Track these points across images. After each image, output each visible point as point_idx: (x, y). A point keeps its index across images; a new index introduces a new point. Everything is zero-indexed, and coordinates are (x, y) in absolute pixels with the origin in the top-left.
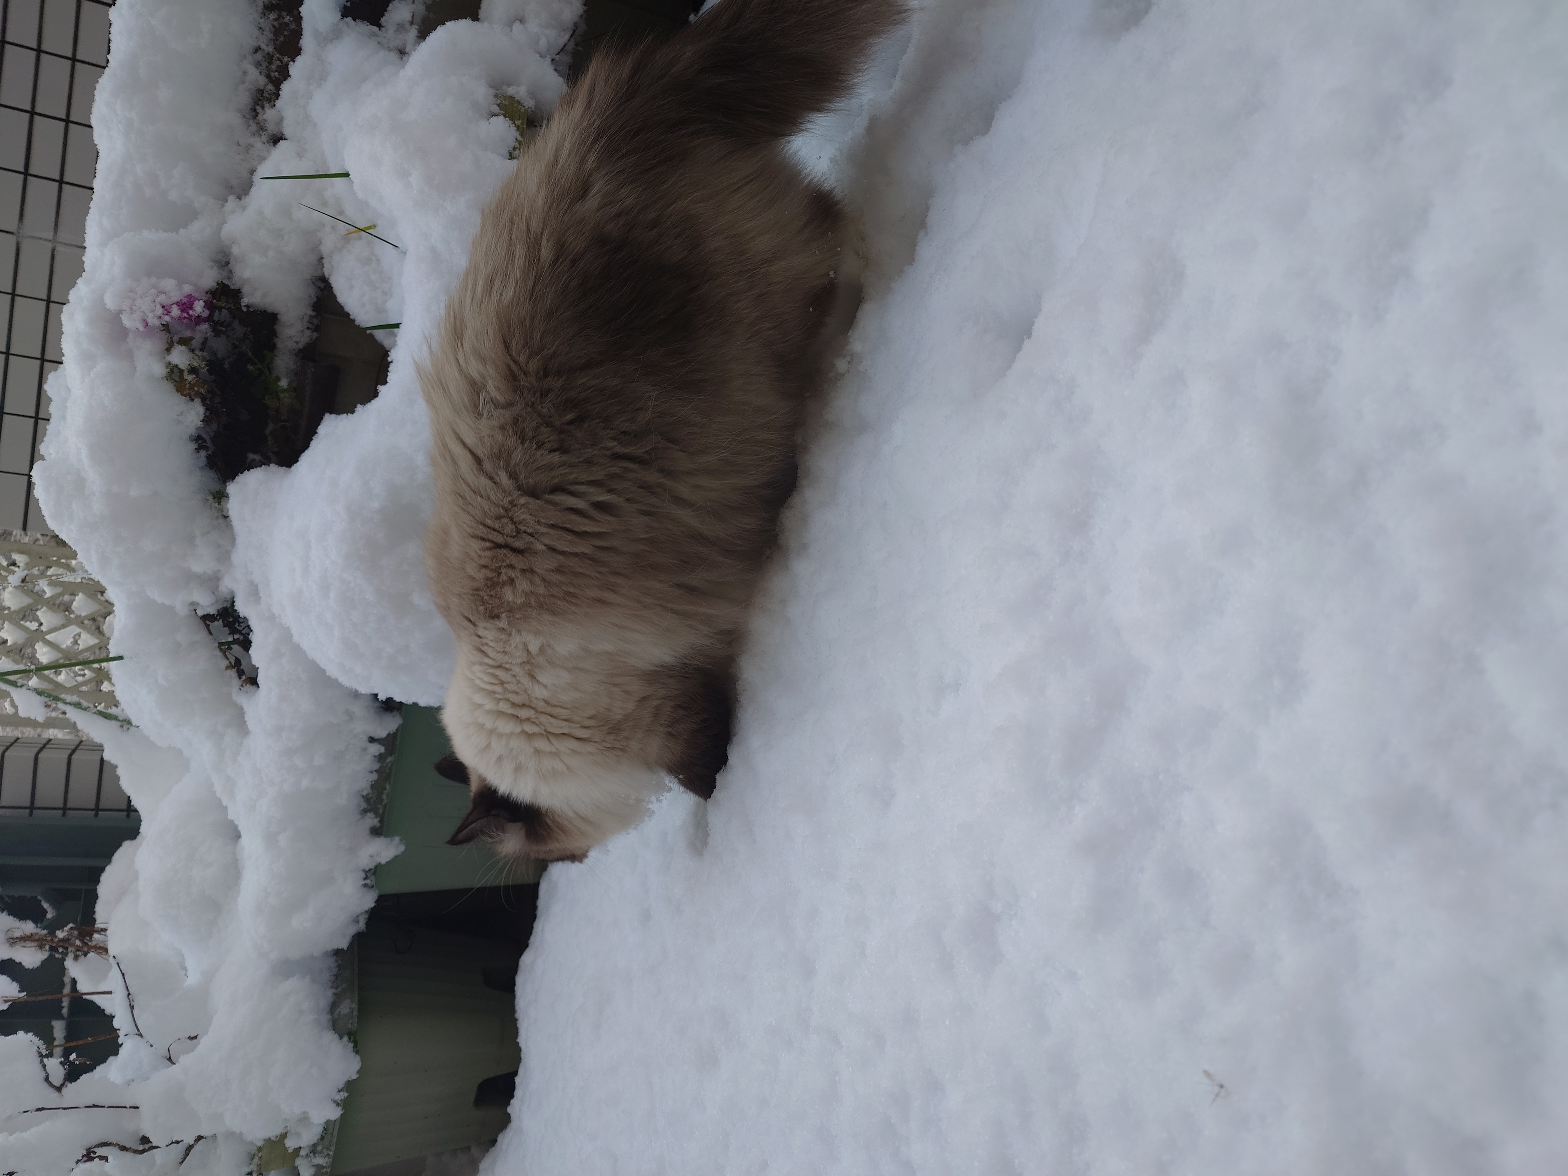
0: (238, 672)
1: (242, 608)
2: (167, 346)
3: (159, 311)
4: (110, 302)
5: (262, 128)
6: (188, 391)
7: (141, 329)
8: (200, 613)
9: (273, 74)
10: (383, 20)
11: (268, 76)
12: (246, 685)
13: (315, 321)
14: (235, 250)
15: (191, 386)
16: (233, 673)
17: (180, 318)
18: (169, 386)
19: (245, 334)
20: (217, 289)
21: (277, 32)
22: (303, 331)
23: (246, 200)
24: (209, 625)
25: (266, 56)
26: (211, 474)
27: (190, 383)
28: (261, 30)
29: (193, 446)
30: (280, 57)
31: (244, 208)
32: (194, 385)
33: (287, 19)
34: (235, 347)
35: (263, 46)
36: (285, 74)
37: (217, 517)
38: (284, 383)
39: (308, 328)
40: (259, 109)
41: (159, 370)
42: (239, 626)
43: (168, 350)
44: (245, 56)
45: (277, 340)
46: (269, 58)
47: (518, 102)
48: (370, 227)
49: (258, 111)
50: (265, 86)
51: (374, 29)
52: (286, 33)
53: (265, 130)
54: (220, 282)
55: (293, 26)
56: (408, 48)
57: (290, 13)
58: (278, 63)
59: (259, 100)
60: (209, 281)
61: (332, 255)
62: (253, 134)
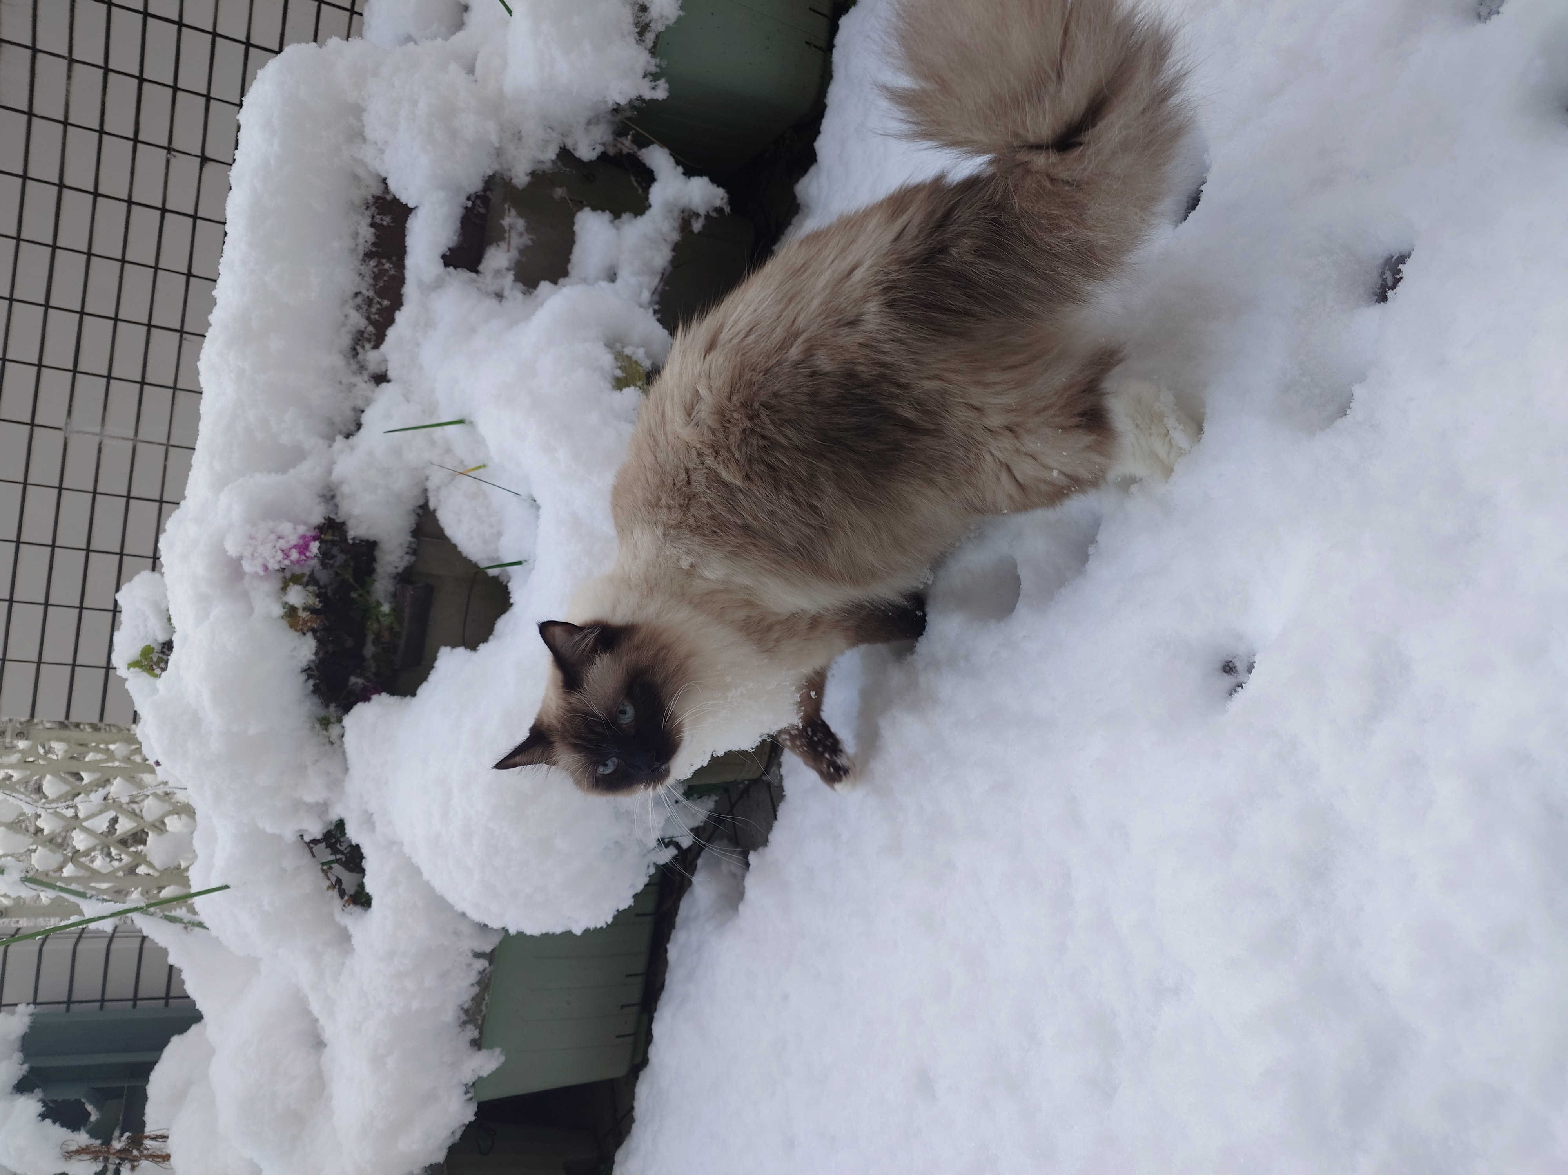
0: (339, 891)
1: (354, 834)
2: (282, 585)
3: (280, 556)
4: (232, 548)
5: (362, 367)
6: (301, 627)
7: (261, 572)
8: (307, 839)
9: (373, 317)
10: (481, 268)
11: (368, 318)
12: (349, 905)
13: (414, 546)
14: (346, 489)
15: (305, 622)
16: (335, 893)
17: (298, 561)
18: (284, 624)
19: (346, 561)
20: (324, 524)
21: (376, 277)
22: (402, 557)
23: (353, 440)
24: (312, 848)
25: (367, 300)
26: (316, 699)
27: (303, 619)
28: (361, 276)
29: (304, 677)
30: (380, 300)
31: (352, 448)
32: (308, 621)
33: (387, 266)
34: (337, 574)
35: (364, 292)
36: (391, 321)
37: (324, 744)
38: (386, 608)
39: (407, 553)
40: (358, 348)
41: (277, 610)
42: (340, 845)
43: (284, 589)
44: (346, 301)
45: (376, 566)
46: (369, 301)
47: (636, 362)
48: (480, 467)
49: (358, 351)
50: (366, 328)
51: (473, 275)
52: (385, 278)
53: (366, 369)
54: (327, 517)
55: (392, 272)
56: (506, 293)
57: (389, 260)
58: (378, 306)
59: (359, 340)
60: (317, 517)
61: (438, 489)
62: (354, 373)
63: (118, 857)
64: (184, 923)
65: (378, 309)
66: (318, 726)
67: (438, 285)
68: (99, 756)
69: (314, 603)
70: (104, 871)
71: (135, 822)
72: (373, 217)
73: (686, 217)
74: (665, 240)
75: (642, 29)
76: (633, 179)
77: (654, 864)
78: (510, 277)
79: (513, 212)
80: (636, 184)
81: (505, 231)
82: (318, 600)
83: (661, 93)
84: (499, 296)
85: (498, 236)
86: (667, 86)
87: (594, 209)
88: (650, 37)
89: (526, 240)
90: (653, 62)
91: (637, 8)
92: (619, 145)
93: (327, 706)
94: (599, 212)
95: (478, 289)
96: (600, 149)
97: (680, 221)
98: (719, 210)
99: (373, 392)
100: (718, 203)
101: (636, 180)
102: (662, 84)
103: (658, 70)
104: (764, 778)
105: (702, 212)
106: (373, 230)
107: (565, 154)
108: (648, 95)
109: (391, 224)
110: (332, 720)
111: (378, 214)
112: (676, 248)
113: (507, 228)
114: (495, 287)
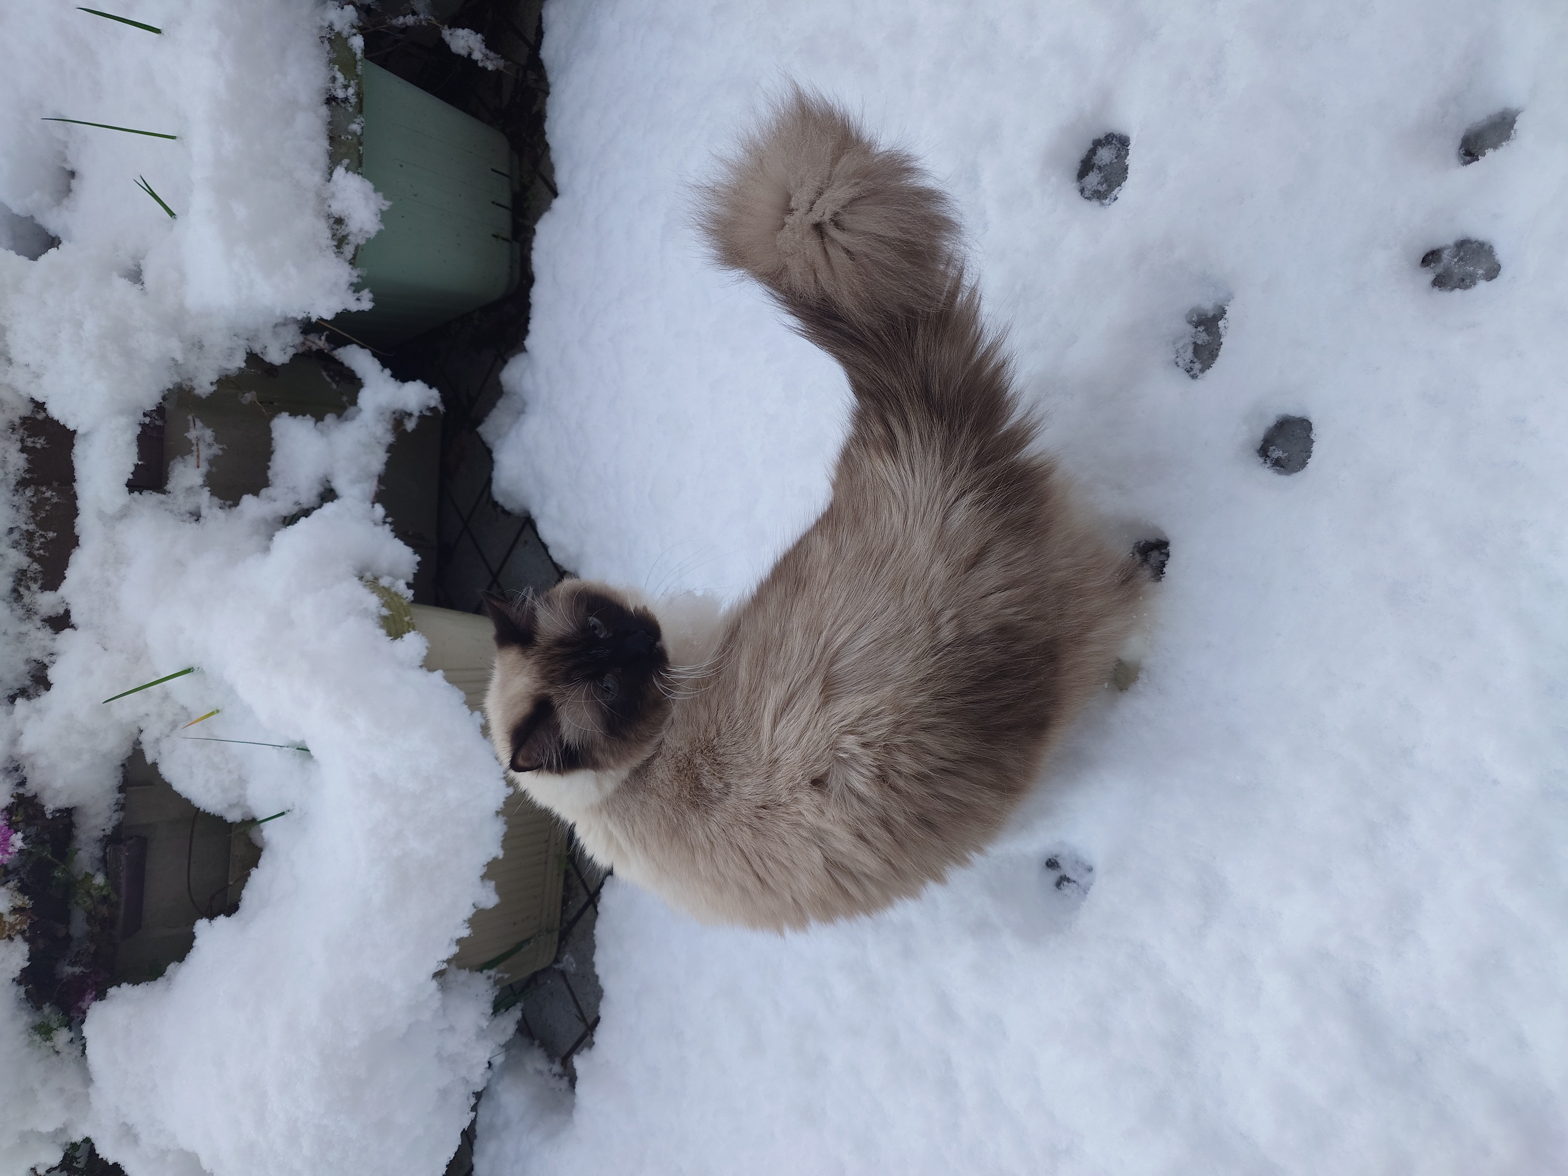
5: (30, 612)
8: (41, 1171)
9: (36, 552)
10: (169, 487)
11: (30, 555)
13: (122, 801)
15: (12, 926)
20: (13, 803)
22: (109, 817)
27: (10, 925)
28: (16, 508)
29: (15, 988)
30: (43, 533)
32: (17, 924)
33: (48, 494)
35: (22, 526)
37: (43, 1054)
38: (98, 880)
39: (115, 811)
45: (76, 832)
46: (30, 536)
47: (396, 594)
48: (212, 713)
49: (22, 593)
50: (29, 566)
51: (162, 497)
52: (47, 508)
53: (36, 613)
55: (55, 500)
56: (204, 512)
57: (49, 486)
58: (42, 540)
59: (21, 580)
61: (157, 741)
62: (21, 620)
65: (42, 543)
67: (124, 514)
69: (23, 903)
72: (22, 440)
73: (399, 419)
74: (379, 443)
75: (340, 242)
76: (324, 374)
78: (206, 493)
79: (199, 424)
80: (328, 379)
81: (192, 445)
82: (27, 897)
83: (366, 305)
84: (196, 516)
85: (185, 449)
86: (371, 296)
87: (294, 414)
88: (349, 250)
89: (216, 450)
90: (355, 273)
91: (332, 221)
92: (308, 343)
93: (39, 1008)
94: (300, 417)
95: (172, 511)
96: (291, 352)
97: (392, 422)
98: (434, 409)
99: (54, 640)
100: (433, 404)
101: (328, 375)
102: (366, 294)
103: (360, 280)
105: (416, 413)
106: (25, 455)
107: (253, 358)
108: (354, 307)
109: (46, 446)
110: (55, 1026)
111: (29, 436)
112: (390, 449)
113: (194, 441)
114: (190, 506)
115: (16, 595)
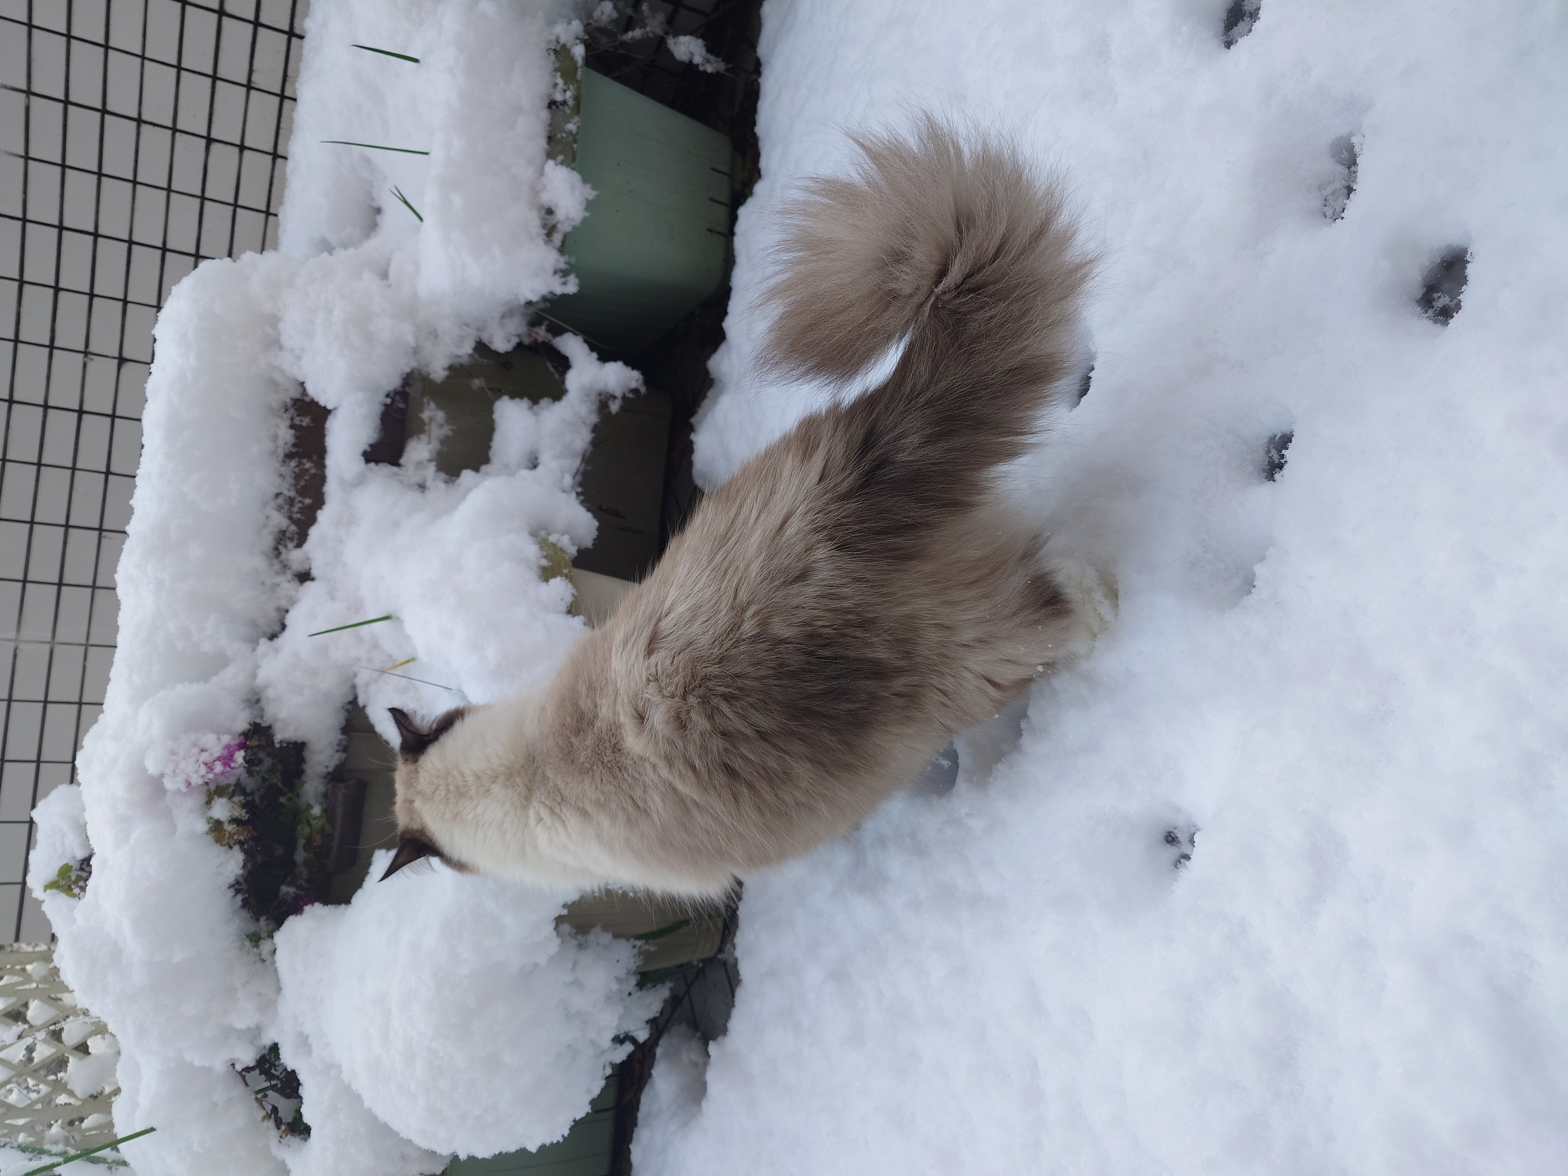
0: (276, 1121)
1: (289, 1059)
2: (206, 799)
3: (203, 770)
4: (152, 767)
5: (285, 567)
6: (227, 841)
7: (184, 789)
8: (239, 1068)
9: (294, 516)
10: (402, 461)
11: (290, 518)
12: (286, 1135)
13: (344, 743)
14: (271, 693)
15: (231, 835)
16: (271, 1123)
17: (222, 773)
18: (210, 839)
19: (273, 764)
20: (250, 730)
21: (297, 477)
22: (332, 756)
23: (277, 642)
24: (245, 1076)
25: (288, 500)
26: (245, 914)
27: (229, 833)
28: (282, 477)
29: (231, 892)
31: (277, 650)
32: (234, 834)
33: (308, 465)
34: (264, 779)
35: (286, 492)
36: (312, 520)
37: (255, 962)
38: (316, 811)
39: (337, 751)
40: (281, 548)
41: (202, 826)
42: (275, 1070)
43: (209, 803)
44: (267, 503)
45: (305, 766)
46: (291, 501)
47: (561, 549)
48: (408, 661)
49: (281, 551)
50: (288, 527)
51: (395, 469)
52: (307, 477)
53: (290, 568)
54: (252, 723)
55: (313, 471)
56: (429, 484)
57: (310, 459)
58: (300, 505)
59: (281, 540)
60: (242, 724)
61: (367, 685)
62: (278, 573)
63: (36, 1088)
64: (108, 1163)
65: (300, 508)
66: (247, 943)
67: (360, 481)
68: (15, 979)
69: (240, 815)
70: (20, 1106)
71: (54, 1047)
72: (292, 419)
73: (603, 401)
74: (584, 423)
75: (550, 231)
76: (549, 365)
77: (611, 1063)
78: (432, 467)
79: (432, 405)
80: (552, 369)
81: (425, 424)
82: (244, 811)
83: (571, 287)
84: (422, 487)
85: (419, 429)
86: (576, 280)
87: (512, 397)
88: (557, 238)
89: (446, 431)
90: (562, 259)
91: (543, 211)
92: (534, 335)
93: (257, 920)
94: (518, 400)
95: (401, 482)
96: (515, 341)
97: (597, 404)
98: (635, 391)
99: (297, 591)
100: (633, 385)
101: (553, 366)
102: (573, 280)
103: (568, 267)
104: (720, 956)
105: (619, 394)
106: (292, 432)
107: (481, 347)
108: (559, 290)
109: (310, 425)
110: (263, 937)
111: (298, 416)
112: (595, 429)
113: (427, 421)
114: (417, 479)
115: (277, 552)
